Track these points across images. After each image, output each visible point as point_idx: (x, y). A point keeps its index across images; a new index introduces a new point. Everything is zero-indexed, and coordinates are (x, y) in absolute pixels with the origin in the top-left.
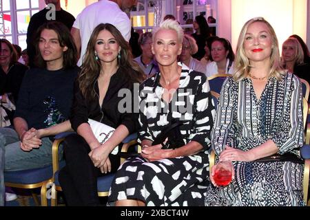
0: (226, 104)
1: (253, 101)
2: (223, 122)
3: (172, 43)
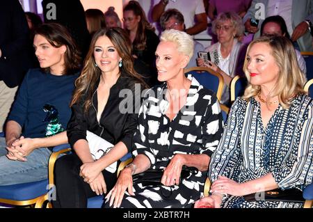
2: (226, 146)
3: (166, 58)
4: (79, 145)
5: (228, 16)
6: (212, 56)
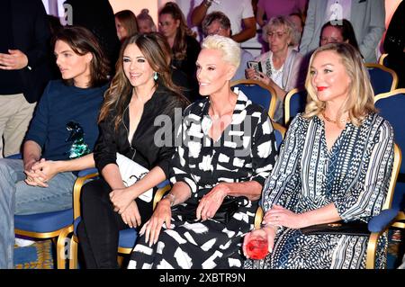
0: (291, 148)
3: (210, 68)
5: (281, 20)
6: (264, 67)
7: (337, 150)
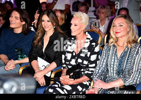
1: (116, 58)
2: (101, 66)
3: (75, 25)
4: (34, 63)
5: (104, 7)
6: (97, 24)
7: (122, 57)
